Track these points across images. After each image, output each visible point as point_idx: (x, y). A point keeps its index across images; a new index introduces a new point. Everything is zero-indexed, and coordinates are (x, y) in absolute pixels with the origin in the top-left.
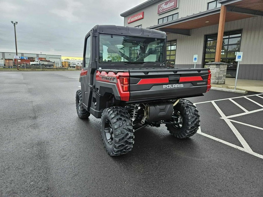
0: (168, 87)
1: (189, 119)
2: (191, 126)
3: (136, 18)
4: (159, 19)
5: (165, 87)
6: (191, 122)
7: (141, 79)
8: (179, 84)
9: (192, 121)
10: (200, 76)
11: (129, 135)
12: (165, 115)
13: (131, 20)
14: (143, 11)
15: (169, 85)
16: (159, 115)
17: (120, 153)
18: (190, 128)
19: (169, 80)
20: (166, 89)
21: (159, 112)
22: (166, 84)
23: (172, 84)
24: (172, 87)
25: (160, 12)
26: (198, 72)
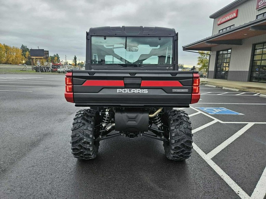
0: (123, 92)
1: (173, 136)
2: (176, 145)
3: (228, 18)
4: (257, 16)
5: (119, 91)
6: (175, 141)
7: (87, 80)
8: (141, 88)
9: (177, 139)
10: (178, 81)
11: (84, 140)
12: (136, 125)
13: (221, 20)
14: (237, 9)
15: (126, 90)
16: (127, 124)
17: (78, 157)
18: (173, 148)
19: (124, 84)
20: (121, 94)
21: (128, 121)
22: (122, 88)
23: (130, 89)
24: (130, 92)
25: (260, 6)
26: (171, 76)
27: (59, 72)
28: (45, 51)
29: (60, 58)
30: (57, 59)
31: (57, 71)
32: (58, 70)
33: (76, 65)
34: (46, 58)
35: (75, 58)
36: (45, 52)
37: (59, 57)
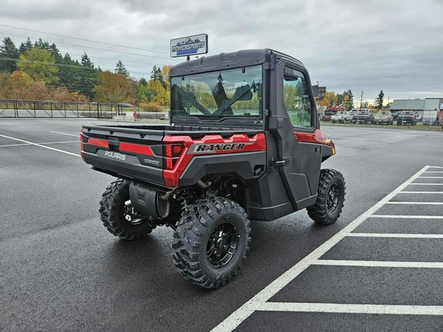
0: (109, 155)
5: (106, 154)
8: (121, 153)
10: (149, 146)
15: (111, 153)
16: (138, 203)
19: (109, 145)
21: (138, 197)
23: (114, 152)
24: (113, 157)
26: (139, 138)
27: (334, 122)
28: (321, 88)
29: (353, 98)
30: (348, 99)
31: (330, 119)
32: (333, 117)
33: (380, 107)
34: (320, 99)
35: (381, 96)
36: (320, 90)
37: (353, 95)
